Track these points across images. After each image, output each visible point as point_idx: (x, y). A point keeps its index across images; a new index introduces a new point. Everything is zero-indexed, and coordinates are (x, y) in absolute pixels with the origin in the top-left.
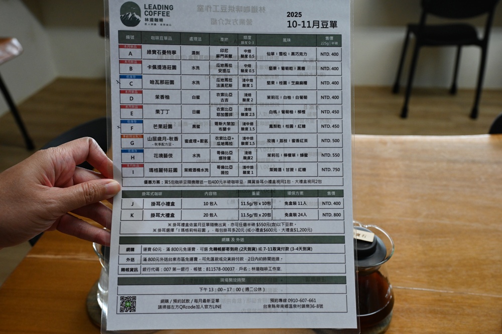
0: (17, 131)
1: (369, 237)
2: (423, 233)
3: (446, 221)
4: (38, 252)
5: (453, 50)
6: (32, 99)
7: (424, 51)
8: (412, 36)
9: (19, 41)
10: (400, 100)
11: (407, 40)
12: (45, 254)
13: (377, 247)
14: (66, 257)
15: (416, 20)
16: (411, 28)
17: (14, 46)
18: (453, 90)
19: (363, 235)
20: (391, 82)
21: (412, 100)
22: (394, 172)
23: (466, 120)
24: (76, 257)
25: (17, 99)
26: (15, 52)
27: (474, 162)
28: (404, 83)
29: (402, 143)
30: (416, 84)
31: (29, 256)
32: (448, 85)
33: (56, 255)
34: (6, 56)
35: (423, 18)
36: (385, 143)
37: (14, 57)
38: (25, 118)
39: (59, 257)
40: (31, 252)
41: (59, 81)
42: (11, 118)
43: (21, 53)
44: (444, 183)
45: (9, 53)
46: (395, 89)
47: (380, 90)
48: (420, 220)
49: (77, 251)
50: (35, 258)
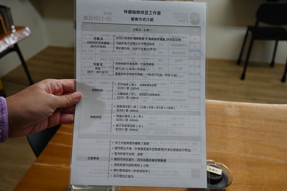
0: (25, 76)
1: (219, 172)
2: (250, 164)
3: (262, 157)
4: (40, 162)
5: (273, 42)
6: (34, 58)
7: (256, 42)
8: (250, 33)
9: (30, 28)
10: (241, 69)
11: (247, 35)
12: (44, 163)
13: (223, 177)
14: (55, 165)
15: (253, 23)
16: (249, 28)
17: (27, 31)
18: (272, 64)
19: (216, 171)
20: (236, 58)
21: (248, 69)
22: (235, 125)
23: (279, 82)
24: (60, 166)
25: (26, 58)
26: (27, 34)
27: (280, 121)
28: (244, 58)
29: (240, 107)
30: (251, 59)
31: (35, 164)
32: (270, 61)
33: (49, 164)
34: (23, 37)
35: (257, 23)
36: (230, 106)
37: (26, 37)
38: (30, 69)
39: (51, 165)
40: (36, 161)
41: (50, 48)
42: (22, 69)
43: (30, 35)
44: (263, 133)
45: (24, 35)
46: (239, 62)
47: (230, 62)
48: (248, 155)
49: (61, 163)
50: (38, 165)
